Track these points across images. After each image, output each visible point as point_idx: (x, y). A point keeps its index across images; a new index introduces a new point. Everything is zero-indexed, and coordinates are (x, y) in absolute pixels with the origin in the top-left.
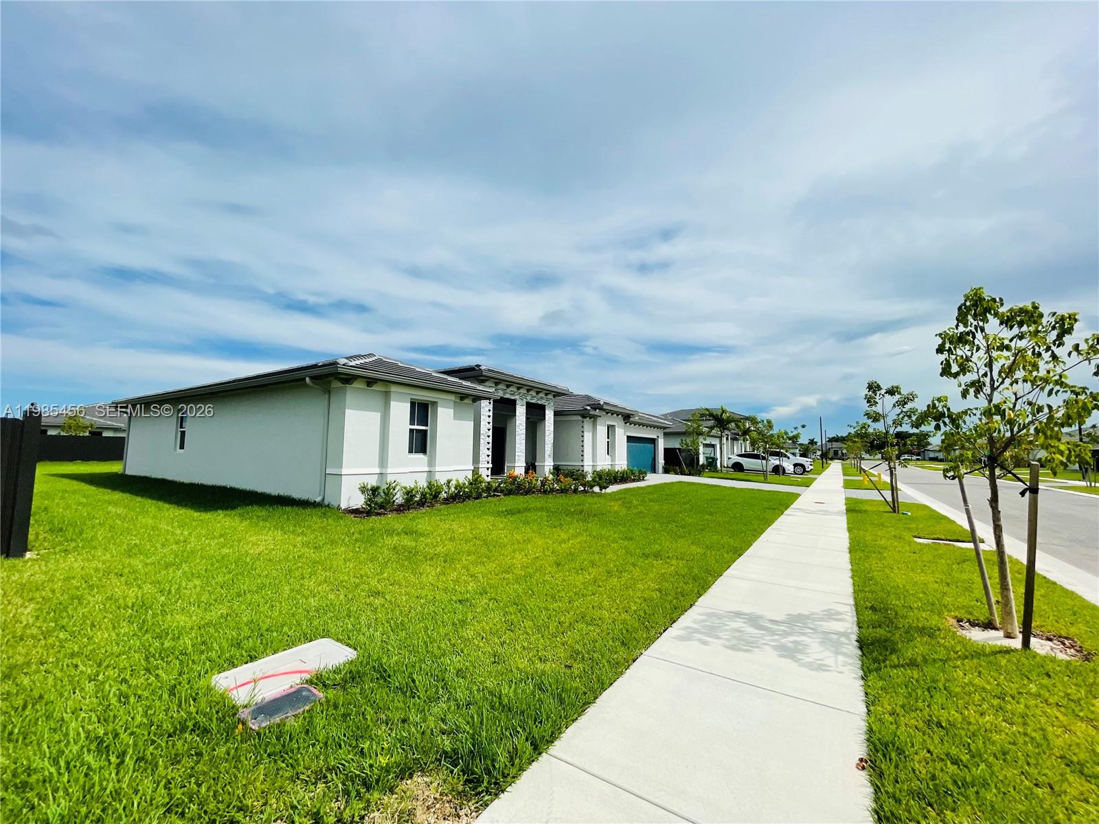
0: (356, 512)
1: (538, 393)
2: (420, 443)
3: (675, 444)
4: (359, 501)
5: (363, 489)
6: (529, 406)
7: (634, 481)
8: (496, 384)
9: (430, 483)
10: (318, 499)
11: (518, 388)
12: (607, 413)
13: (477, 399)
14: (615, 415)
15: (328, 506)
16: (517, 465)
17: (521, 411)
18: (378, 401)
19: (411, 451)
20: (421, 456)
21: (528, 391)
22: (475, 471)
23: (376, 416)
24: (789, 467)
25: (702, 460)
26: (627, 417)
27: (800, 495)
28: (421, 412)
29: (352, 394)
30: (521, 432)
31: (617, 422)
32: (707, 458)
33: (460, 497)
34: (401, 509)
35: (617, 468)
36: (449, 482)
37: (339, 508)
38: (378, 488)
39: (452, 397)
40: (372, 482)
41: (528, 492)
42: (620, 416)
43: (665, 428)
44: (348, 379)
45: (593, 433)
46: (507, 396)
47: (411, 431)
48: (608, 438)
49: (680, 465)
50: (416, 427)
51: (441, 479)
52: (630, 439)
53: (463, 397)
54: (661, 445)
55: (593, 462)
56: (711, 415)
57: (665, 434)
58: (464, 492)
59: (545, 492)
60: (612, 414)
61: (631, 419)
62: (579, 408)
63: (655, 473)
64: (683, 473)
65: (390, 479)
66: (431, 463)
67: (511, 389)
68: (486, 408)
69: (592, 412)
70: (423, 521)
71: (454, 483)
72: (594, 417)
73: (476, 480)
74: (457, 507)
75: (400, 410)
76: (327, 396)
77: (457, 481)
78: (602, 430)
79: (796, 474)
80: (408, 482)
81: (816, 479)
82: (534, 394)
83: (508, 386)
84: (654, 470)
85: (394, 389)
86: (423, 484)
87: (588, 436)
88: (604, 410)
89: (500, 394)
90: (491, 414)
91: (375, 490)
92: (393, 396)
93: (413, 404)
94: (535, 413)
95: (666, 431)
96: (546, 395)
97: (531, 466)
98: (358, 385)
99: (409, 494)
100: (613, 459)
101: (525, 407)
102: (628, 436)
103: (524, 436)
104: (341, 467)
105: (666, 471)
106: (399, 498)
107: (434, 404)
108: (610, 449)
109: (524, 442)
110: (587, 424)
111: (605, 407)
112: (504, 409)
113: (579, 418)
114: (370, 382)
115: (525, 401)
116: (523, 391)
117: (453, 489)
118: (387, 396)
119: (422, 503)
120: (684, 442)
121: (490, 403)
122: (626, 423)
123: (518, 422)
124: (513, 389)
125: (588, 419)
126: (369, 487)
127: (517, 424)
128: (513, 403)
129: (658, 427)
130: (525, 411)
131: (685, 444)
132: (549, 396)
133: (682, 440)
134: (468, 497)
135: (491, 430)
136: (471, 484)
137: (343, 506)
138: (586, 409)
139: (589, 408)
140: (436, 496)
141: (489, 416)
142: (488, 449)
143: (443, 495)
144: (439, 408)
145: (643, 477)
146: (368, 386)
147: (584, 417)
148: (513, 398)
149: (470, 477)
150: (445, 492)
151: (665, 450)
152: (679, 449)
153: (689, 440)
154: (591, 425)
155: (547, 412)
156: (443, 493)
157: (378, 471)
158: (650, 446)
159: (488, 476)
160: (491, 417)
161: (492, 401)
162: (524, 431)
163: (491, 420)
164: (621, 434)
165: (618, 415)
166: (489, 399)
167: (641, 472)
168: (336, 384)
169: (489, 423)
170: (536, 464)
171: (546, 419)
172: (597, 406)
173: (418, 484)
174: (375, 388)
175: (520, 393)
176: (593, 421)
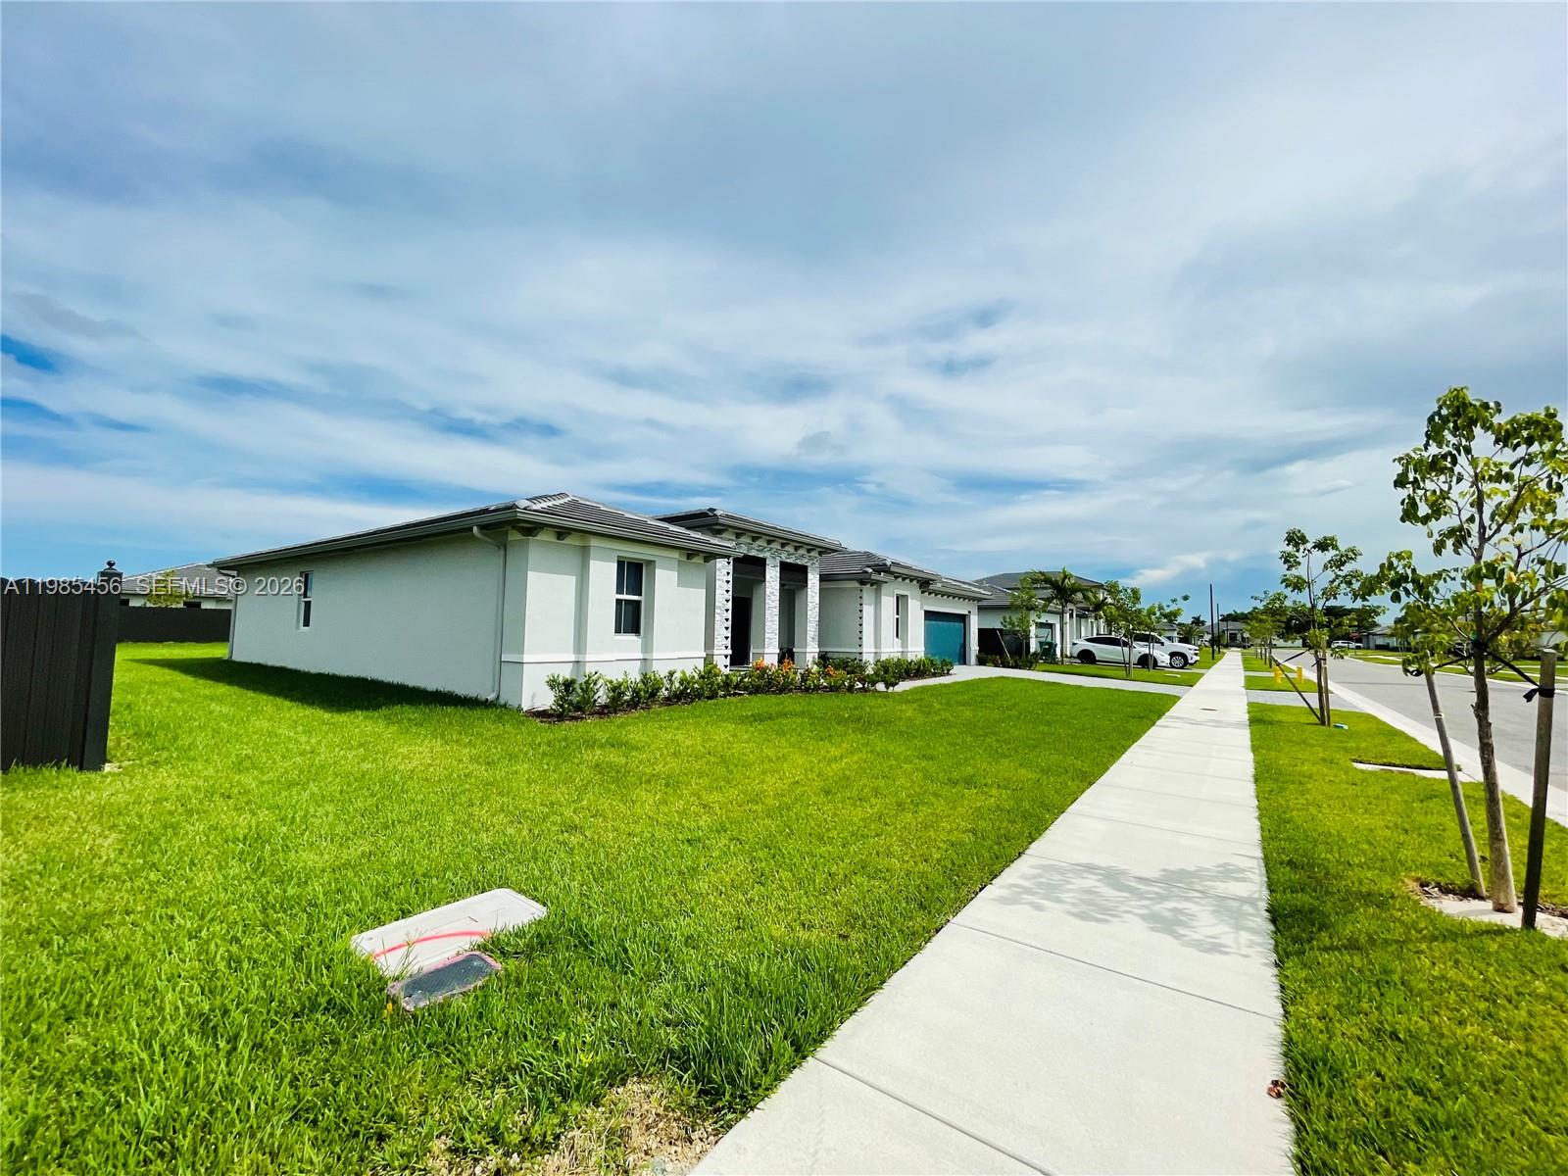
0: (542, 715)
1: (796, 548)
2: (630, 619)
3: (994, 622)
4: (547, 700)
5: (552, 684)
6: (785, 568)
7: (934, 675)
8: (738, 536)
9: (645, 676)
10: (491, 697)
11: (769, 542)
12: (896, 577)
13: (710, 557)
14: (908, 581)
15: (505, 706)
16: (767, 651)
17: (773, 575)
18: (574, 559)
19: (618, 631)
20: (631, 637)
21: (783, 545)
22: (708, 660)
23: (570, 582)
24: (1162, 655)
25: (1034, 646)
26: (925, 584)
27: (1179, 698)
28: (632, 575)
29: (537, 550)
30: (773, 604)
31: (911, 591)
32: (1041, 643)
33: (688, 695)
34: (605, 711)
35: (910, 657)
36: (671, 674)
37: (519, 709)
38: (573, 682)
39: (676, 555)
40: (565, 673)
41: (784, 689)
42: (915, 582)
43: (979, 600)
44: (531, 529)
45: (876, 605)
46: (753, 553)
47: (618, 600)
48: (898, 614)
49: (1001, 653)
50: (625, 597)
51: (661, 670)
52: (930, 615)
53: (691, 554)
54: (975, 624)
55: (876, 647)
56: (1048, 580)
57: (981, 609)
58: (693, 688)
59: (807, 690)
60: (904, 579)
61: (931, 587)
62: (856, 569)
63: (965, 663)
64: (1005, 665)
65: (589, 669)
66: (647, 647)
67: (759, 542)
68: (724, 570)
69: (875, 577)
70: (636, 728)
71: (678, 675)
72: (877, 584)
73: (709, 673)
74: (682, 710)
75: (603, 573)
76: (502, 552)
77: (683, 673)
78: (888, 603)
79: (1173, 667)
80: (615, 674)
81: (1203, 675)
82: (792, 550)
83: (754, 539)
84: (963, 661)
85: (594, 542)
86: (635, 676)
87: (868, 611)
88: (893, 573)
89: (743, 550)
90: (730, 578)
91: (568, 685)
92: (592, 553)
93: (620, 564)
94: (794, 577)
95: (984, 603)
96: (809, 551)
97: (787, 654)
98: (544, 537)
99: (616, 690)
100: (904, 644)
101: (778, 569)
102: (926, 612)
103: (776, 611)
104: (521, 652)
105: (981, 662)
106: (602, 697)
107: (650, 563)
108: (900, 629)
109: (777, 618)
110: (868, 593)
111: (893, 569)
112: (749, 571)
113: (856, 585)
114: (562, 533)
115: (778, 560)
116: (776, 546)
117: (677, 685)
118: (584, 553)
119: (634, 704)
120: (1008, 620)
121: (729, 563)
122: (923, 592)
123: (768, 591)
124: (762, 542)
125: (868, 586)
126: (561, 680)
127: (768, 593)
128: (761, 563)
129: (970, 599)
130: (778, 575)
131: (1010, 623)
132: (812, 554)
133: (1004, 618)
134: (698, 695)
135: (730, 602)
136: (702, 677)
137: (525, 707)
138: (867, 572)
139: (870, 570)
140: (653, 695)
141: (728, 582)
142: (727, 628)
143: (664, 693)
144: (657, 570)
145: (949, 670)
146: (558, 539)
147: (862, 583)
148: (761, 556)
149: (701, 668)
150: (667, 689)
151: (981, 631)
152: (1001, 630)
153: (1015, 618)
154: (873, 596)
155: (810, 576)
156: (663, 689)
157: (573, 658)
158: (959, 625)
159: (726, 666)
160: (731, 583)
161: (731, 560)
162: (777, 604)
163: (730, 587)
164: (916, 609)
165: (911, 581)
166: (728, 557)
167: (944, 663)
168: (514, 536)
169: (727, 591)
170: (794, 650)
171: (809, 586)
172: (882, 568)
173: (629, 677)
174: (568, 541)
175: (771, 549)
176: (876, 589)
